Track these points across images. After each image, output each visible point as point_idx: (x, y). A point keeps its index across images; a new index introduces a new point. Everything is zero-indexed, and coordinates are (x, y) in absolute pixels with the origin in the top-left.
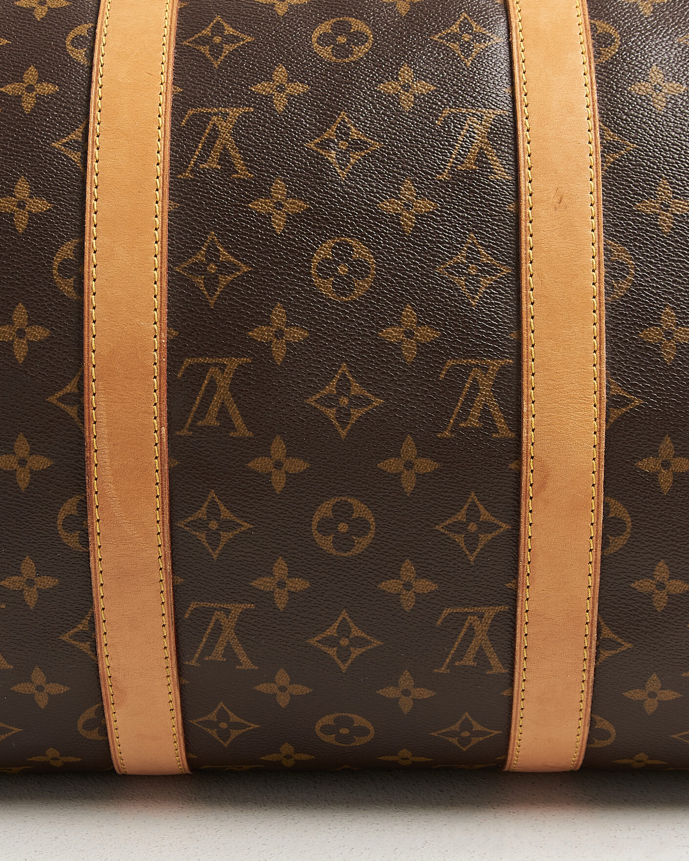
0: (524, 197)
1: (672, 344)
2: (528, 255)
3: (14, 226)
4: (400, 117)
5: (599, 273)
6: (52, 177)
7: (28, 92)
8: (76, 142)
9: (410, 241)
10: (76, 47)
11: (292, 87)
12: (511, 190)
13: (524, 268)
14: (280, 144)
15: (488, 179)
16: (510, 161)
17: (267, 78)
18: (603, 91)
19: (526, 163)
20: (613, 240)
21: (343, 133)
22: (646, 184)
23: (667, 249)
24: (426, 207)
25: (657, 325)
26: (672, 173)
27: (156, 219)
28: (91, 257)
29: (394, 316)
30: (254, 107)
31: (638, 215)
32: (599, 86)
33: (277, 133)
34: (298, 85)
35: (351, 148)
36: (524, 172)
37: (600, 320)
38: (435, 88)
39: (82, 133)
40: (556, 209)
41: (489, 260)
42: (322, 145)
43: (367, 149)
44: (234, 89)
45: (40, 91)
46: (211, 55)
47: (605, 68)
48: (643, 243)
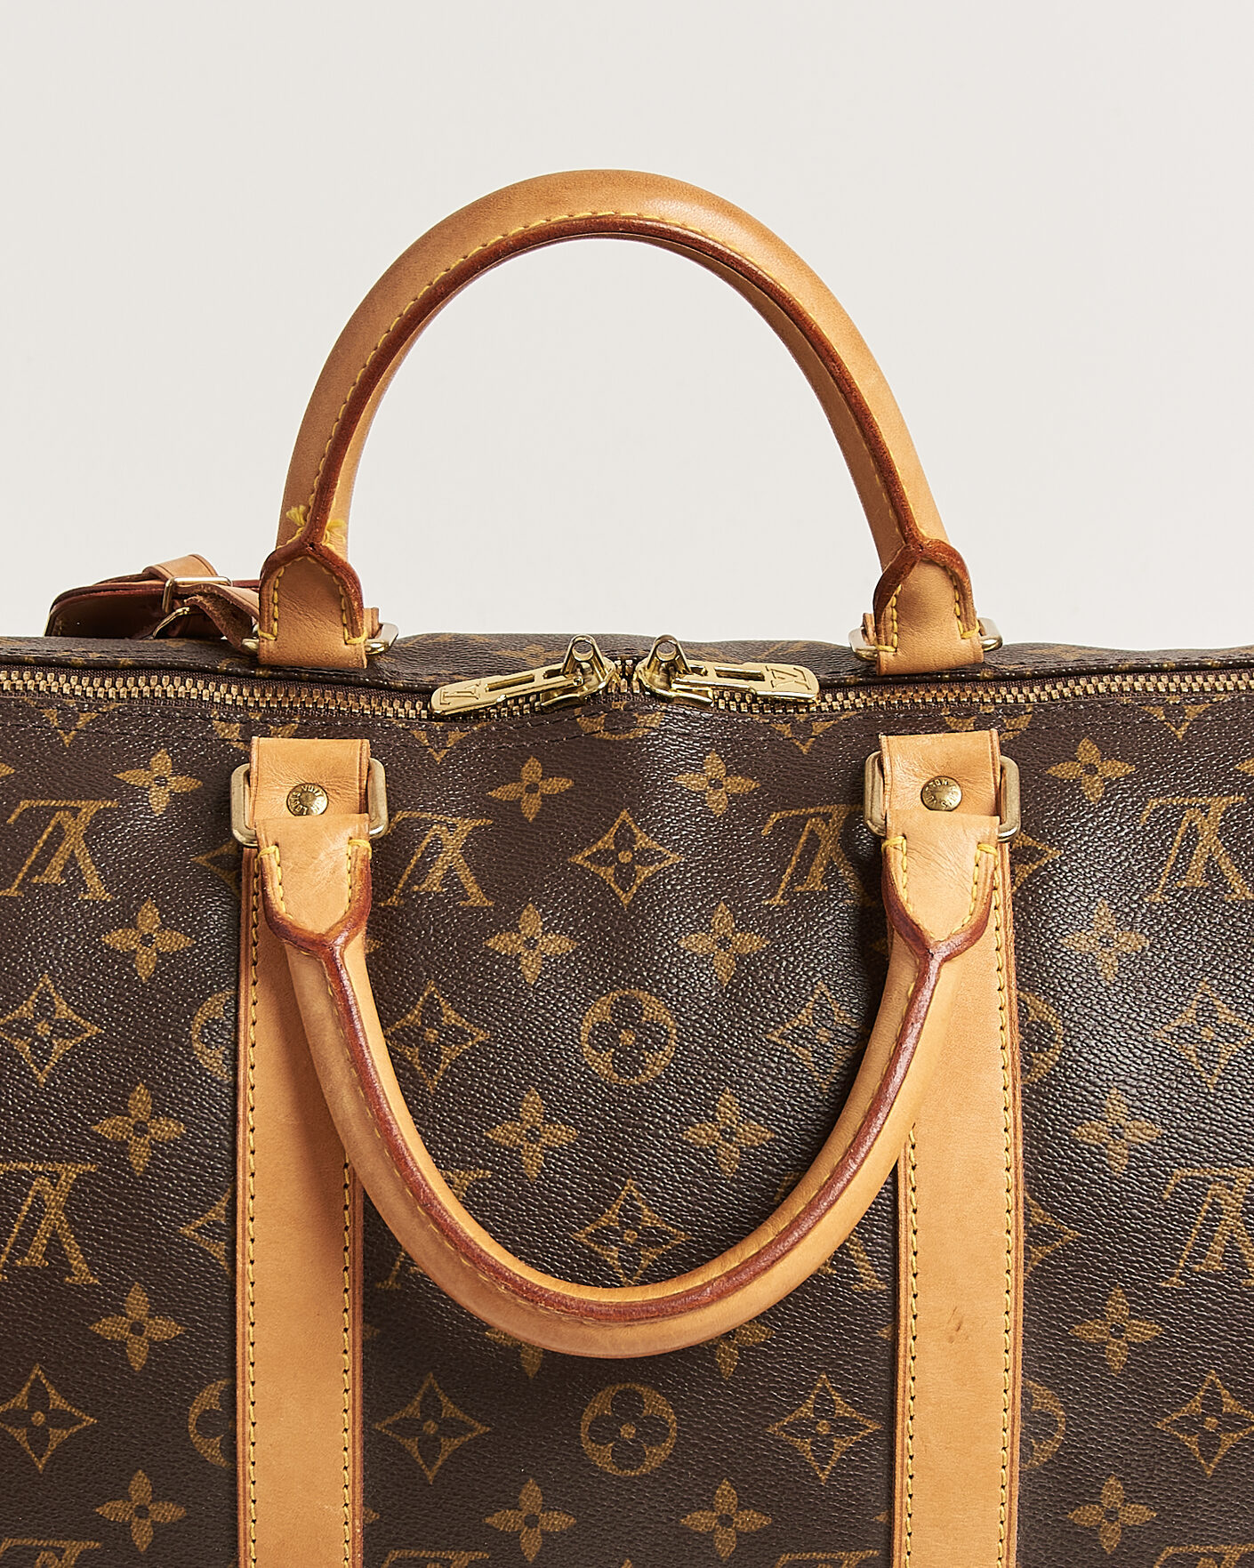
0: (905, 1320)
1: (1117, 1526)
2: (907, 1408)
3: (127, 1360)
4: (719, 1189)
5: (1013, 1434)
6: (180, 1283)
7: (138, 1136)
8: (216, 1224)
9: (729, 1387)
10: (208, 1045)
11: (551, 1133)
12: (885, 1307)
13: (899, 1427)
14: (532, 1235)
15: (850, 1290)
16: (885, 1259)
17: (512, 1115)
18: (1032, 1137)
19: (910, 1268)
20: (1035, 1381)
21: (630, 1218)
22: (1091, 1296)
23: (1116, 1394)
24: (754, 1335)
25: (1094, 1503)
26: (1131, 1278)
27: (345, 1357)
28: (247, 1412)
29: (703, 1495)
30: (492, 1169)
31: (1076, 1344)
32: (1027, 1127)
33: (528, 1215)
34: (559, 1129)
35: (642, 1241)
36: (906, 1280)
37: (1011, 1500)
38: (773, 1136)
39: (226, 1210)
40: (951, 1340)
41: (848, 1412)
42: (597, 1237)
43: (666, 1242)
44: (462, 1135)
45: (156, 1133)
46: (423, 1066)
47: (1038, 1092)
48: (1081, 1385)
